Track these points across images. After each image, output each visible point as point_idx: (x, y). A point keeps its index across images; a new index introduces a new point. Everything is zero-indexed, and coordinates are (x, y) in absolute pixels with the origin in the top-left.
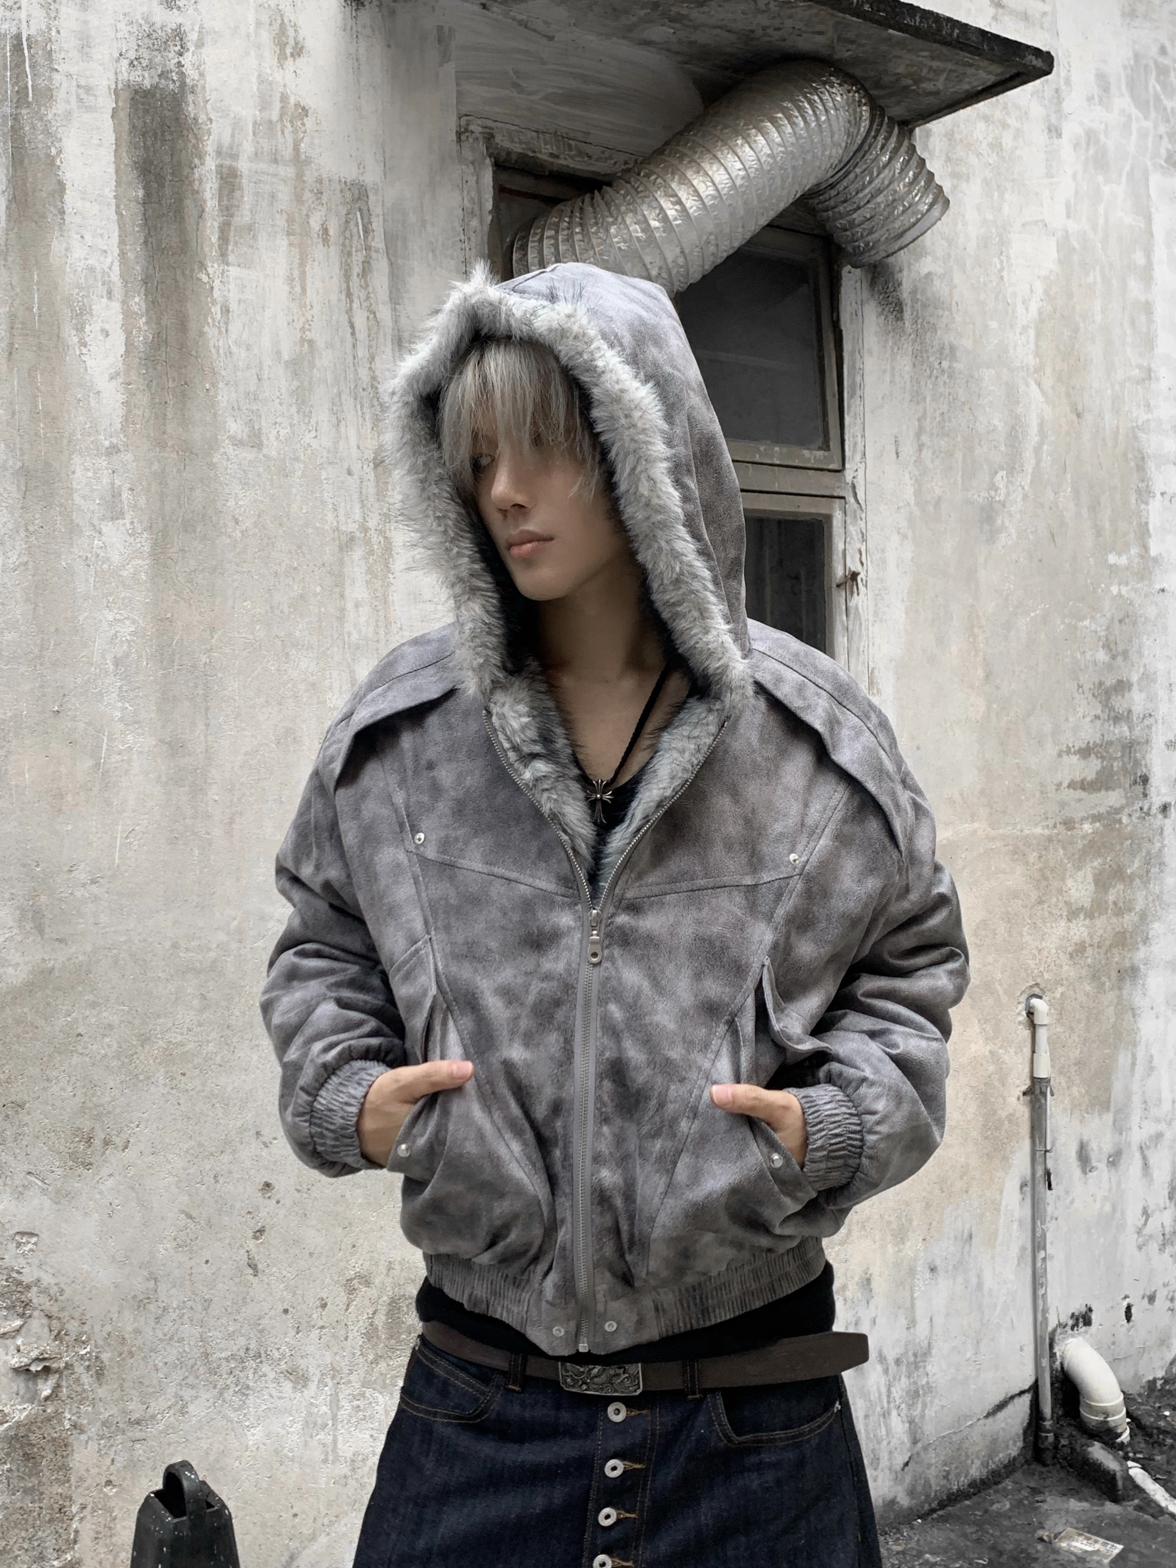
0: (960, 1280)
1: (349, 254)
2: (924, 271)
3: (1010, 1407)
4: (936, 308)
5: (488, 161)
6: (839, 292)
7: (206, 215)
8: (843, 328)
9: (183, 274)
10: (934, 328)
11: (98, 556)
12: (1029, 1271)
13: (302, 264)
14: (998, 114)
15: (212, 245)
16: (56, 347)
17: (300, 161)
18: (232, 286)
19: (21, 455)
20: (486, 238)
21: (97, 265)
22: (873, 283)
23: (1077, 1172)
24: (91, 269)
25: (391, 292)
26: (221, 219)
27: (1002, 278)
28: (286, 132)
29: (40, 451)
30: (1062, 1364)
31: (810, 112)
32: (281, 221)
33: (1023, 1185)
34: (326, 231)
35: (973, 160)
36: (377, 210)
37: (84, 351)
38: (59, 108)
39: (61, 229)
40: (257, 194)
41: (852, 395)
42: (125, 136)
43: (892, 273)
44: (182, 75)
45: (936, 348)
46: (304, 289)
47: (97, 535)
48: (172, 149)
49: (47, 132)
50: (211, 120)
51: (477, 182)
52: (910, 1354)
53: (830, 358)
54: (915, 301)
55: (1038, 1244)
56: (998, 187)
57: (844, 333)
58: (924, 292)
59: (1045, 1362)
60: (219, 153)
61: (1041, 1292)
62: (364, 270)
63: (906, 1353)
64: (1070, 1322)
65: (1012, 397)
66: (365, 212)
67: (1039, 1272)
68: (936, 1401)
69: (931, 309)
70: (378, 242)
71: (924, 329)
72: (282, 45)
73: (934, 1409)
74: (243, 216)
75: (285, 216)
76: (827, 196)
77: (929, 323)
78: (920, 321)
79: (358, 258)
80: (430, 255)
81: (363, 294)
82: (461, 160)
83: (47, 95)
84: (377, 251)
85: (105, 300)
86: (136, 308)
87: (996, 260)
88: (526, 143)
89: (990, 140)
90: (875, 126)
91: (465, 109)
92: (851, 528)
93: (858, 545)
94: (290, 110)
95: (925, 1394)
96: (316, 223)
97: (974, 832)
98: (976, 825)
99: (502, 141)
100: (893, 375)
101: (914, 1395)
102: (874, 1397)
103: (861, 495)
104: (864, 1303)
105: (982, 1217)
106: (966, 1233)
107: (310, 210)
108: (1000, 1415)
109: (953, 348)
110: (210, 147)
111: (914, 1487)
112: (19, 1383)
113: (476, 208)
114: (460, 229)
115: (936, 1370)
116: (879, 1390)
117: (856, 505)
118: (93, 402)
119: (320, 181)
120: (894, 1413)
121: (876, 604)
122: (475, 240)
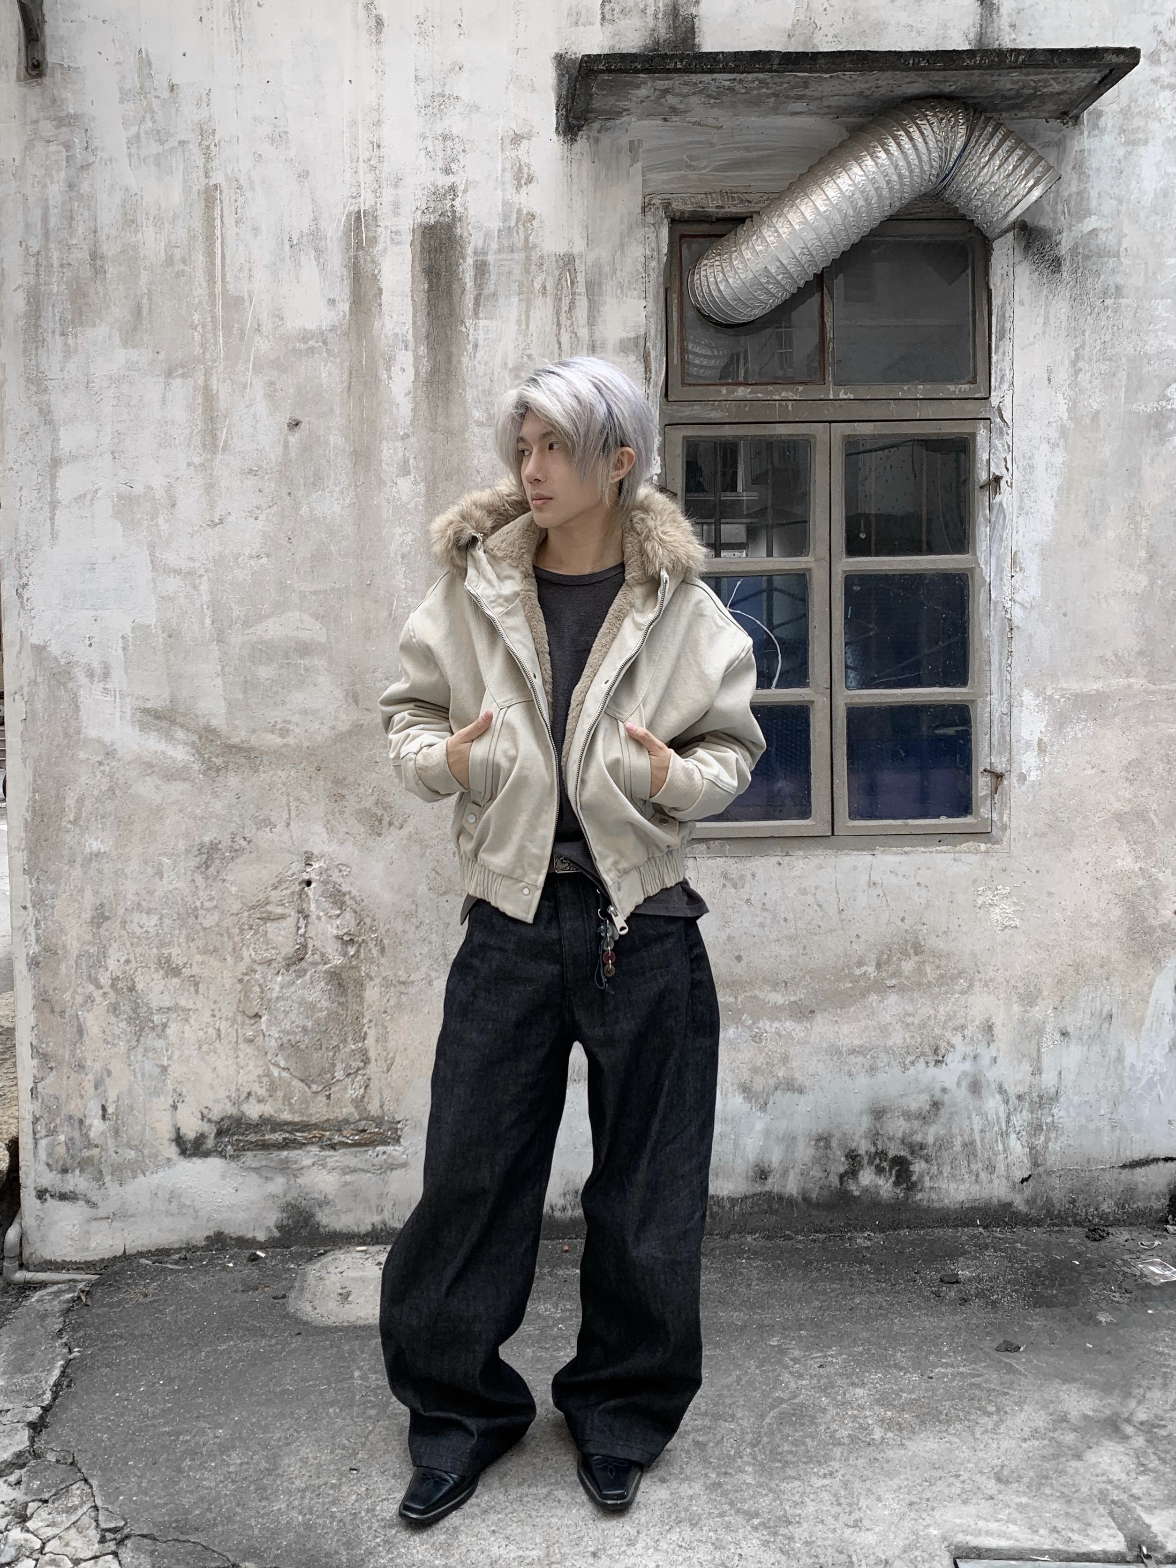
0: (1096, 1049)
1: (560, 299)
3: (1153, 1167)
4: (1100, 257)
5: (666, 221)
6: (990, 260)
7: (466, 292)
8: (992, 287)
9: (451, 329)
10: (1097, 273)
11: (395, 497)
13: (527, 311)
15: (469, 310)
17: (528, 247)
18: (481, 332)
19: (354, 443)
20: (661, 273)
21: (401, 331)
22: (1027, 248)
24: (396, 335)
25: (588, 319)
26: (476, 292)
28: (520, 231)
29: (364, 441)
32: (515, 287)
34: (544, 288)
36: (581, 268)
37: (390, 382)
38: (380, 247)
39: (380, 315)
40: (499, 273)
41: (1002, 337)
42: (418, 255)
43: (1049, 237)
44: (454, 212)
45: (1099, 289)
46: (527, 326)
47: (394, 485)
48: (446, 256)
49: (373, 262)
50: (470, 234)
51: (657, 236)
52: (1035, 1094)
54: (1076, 255)
57: (993, 291)
58: (1087, 246)
60: (475, 253)
62: (570, 308)
63: (1030, 1093)
66: (573, 271)
68: (1062, 1139)
69: (1094, 258)
70: (581, 288)
71: (1085, 276)
72: (518, 179)
73: (1059, 1143)
74: (490, 288)
77: (1091, 270)
78: (1080, 270)
79: (566, 302)
80: (619, 291)
81: (569, 322)
82: (644, 224)
83: (373, 241)
84: (580, 294)
85: (403, 352)
86: (421, 353)
88: (696, 203)
91: (648, 191)
92: (997, 442)
93: (1004, 455)
94: (523, 217)
95: (1049, 1130)
96: (537, 285)
97: (1129, 686)
98: (1132, 680)
99: (677, 206)
100: (1047, 318)
101: (1037, 1128)
102: (991, 1116)
103: (1007, 416)
104: (985, 1043)
105: (1124, 1003)
106: (1104, 1014)
107: (534, 277)
108: (1138, 1170)
109: (1118, 288)
110: (470, 250)
111: (1034, 1200)
112: (338, 945)
113: (655, 253)
114: (642, 270)
115: (1062, 1113)
116: (997, 1114)
117: (1002, 424)
118: (394, 410)
119: (542, 257)
120: (1013, 1136)
121: (1022, 501)
122: (653, 275)
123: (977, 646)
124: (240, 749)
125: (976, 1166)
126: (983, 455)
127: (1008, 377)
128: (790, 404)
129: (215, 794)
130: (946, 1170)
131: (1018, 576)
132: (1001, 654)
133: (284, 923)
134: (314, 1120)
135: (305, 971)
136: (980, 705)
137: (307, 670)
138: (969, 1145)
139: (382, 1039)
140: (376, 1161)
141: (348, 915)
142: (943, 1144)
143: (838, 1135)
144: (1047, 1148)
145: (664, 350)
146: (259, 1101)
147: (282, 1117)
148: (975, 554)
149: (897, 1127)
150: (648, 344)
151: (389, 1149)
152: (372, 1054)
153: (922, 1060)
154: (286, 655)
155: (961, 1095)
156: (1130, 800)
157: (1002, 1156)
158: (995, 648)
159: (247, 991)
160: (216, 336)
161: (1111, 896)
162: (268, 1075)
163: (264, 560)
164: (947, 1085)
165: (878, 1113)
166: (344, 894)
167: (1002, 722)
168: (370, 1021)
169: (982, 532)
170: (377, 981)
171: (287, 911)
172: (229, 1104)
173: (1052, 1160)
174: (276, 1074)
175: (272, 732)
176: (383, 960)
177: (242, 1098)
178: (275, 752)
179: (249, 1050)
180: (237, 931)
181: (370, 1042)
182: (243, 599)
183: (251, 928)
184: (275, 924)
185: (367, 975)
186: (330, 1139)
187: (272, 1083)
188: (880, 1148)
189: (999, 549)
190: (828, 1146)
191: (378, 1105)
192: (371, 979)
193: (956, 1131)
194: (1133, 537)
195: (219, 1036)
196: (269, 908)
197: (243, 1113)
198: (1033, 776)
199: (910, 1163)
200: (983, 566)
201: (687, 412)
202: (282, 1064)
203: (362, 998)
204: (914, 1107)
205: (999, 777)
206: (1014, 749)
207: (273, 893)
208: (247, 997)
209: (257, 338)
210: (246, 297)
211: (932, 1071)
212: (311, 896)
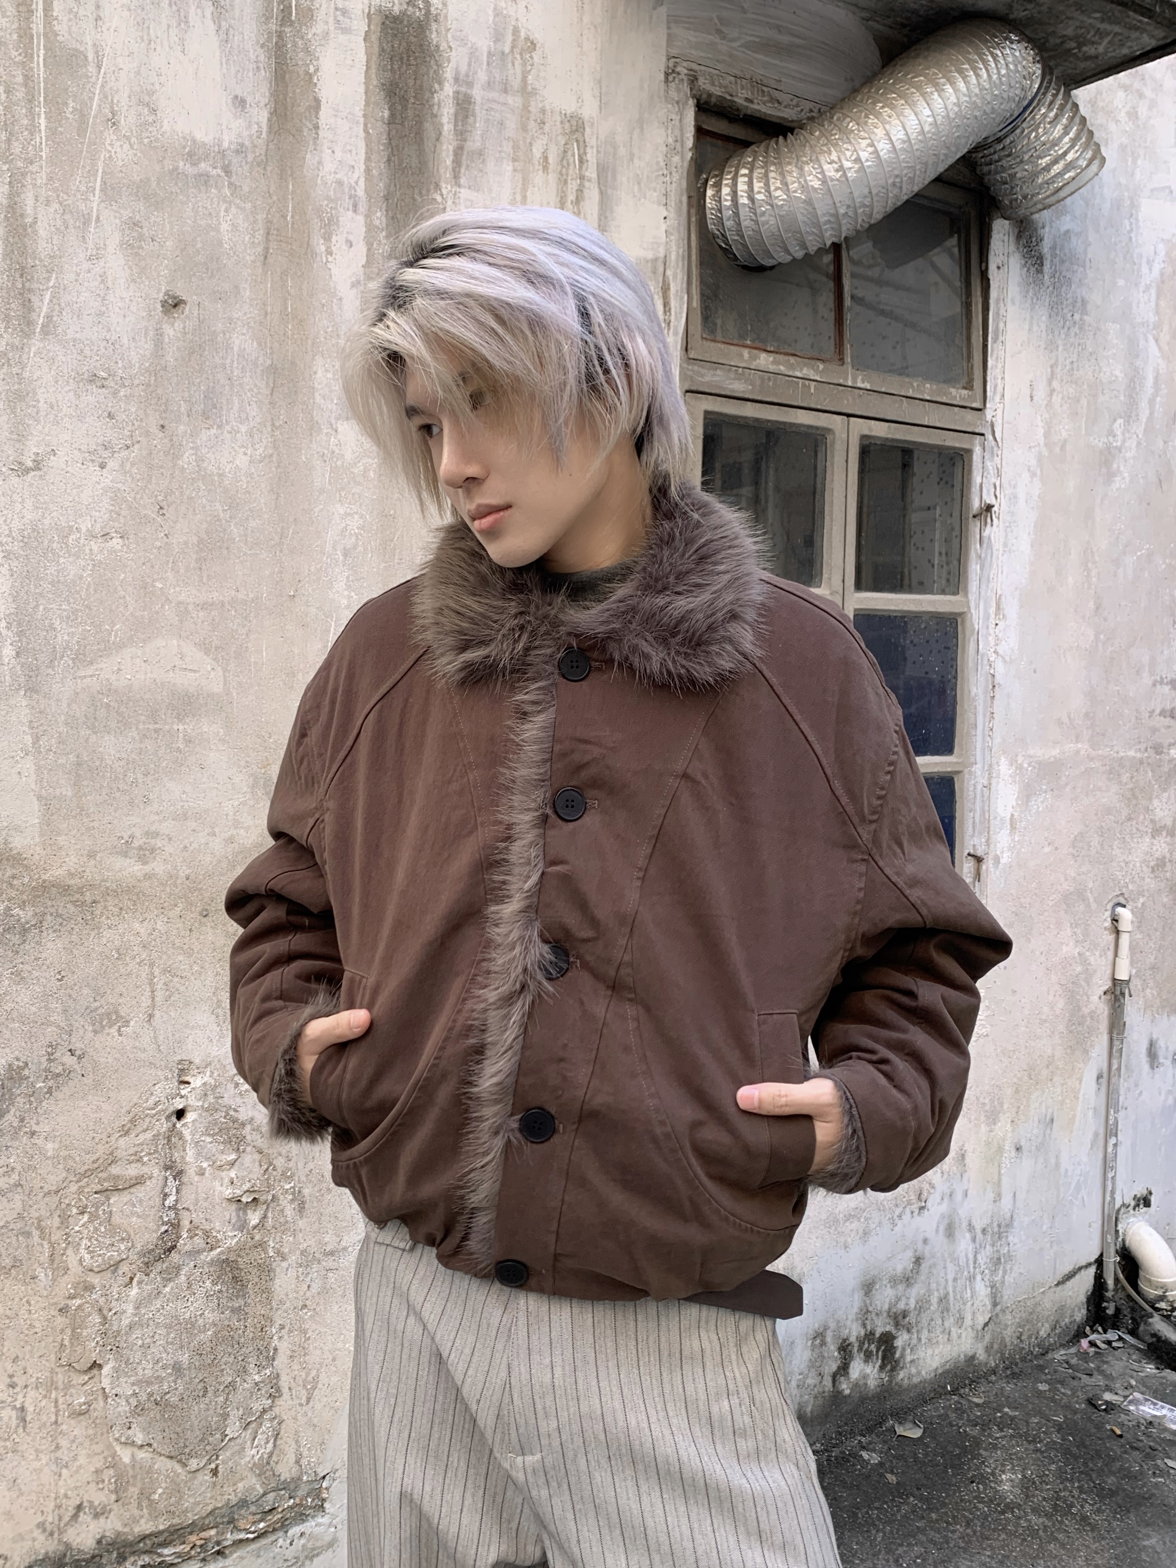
0: (1041, 1160)
1: (566, 182)
2: (1063, 229)
3: (1077, 1277)
4: (1072, 264)
5: (691, 102)
6: (989, 243)
7: (442, 139)
8: (991, 277)
9: (420, 193)
10: (1069, 282)
11: (333, 452)
12: (1101, 1155)
13: (524, 189)
14: (1137, 85)
15: (446, 168)
16: (306, 254)
17: (526, 92)
19: (271, 354)
20: (685, 174)
21: (345, 179)
22: (1019, 237)
23: (1146, 1067)
24: (340, 183)
25: (600, 220)
26: (456, 143)
27: (1131, 239)
28: (516, 63)
29: (287, 351)
30: (1124, 1241)
31: (993, 65)
32: (508, 147)
33: (1099, 1077)
34: (546, 158)
35: (1112, 127)
36: (592, 141)
37: (330, 259)
38: (318, 28)
39: (315, 144)
40: (487, 121)
41: (995, 341)
42: (374, 58)
43: (1036, 229)
45: (1070, 301)
47: (333, 433)
48: (415, 73)
49: (306, 50)
50: (450, 47)
51: (681, 120)
52: (995, 1225)
53: (976, 304)
54: (1054, 255)
55: (1111, 1131)
56: (1133, 153)
57: (991, 282)
58: (1062, 248)
59: (1110, 1238)
60: (456, 79)
61: (1110, 1175)
62: (577, 198)
63: (992, 1223)
64: (1133, 1203)
65: (1133, 351)
66: (581, 143)
67: (1110, 1155)
68: (1015, 1268)
69: (1067, 264)
70: (591, 172)
71: (1060, 282)
73: (1013, 1275)
74: (475, 141)
75: (511, 143)
76: (992, 150)
77: (1065, 277)
78: (1057, 275)
79: (573, 186)
80: (636, 187)
82: (667, 99)
83: (308, 15)
84: (590, 181)
85: (350, 213)
86: (377, 222)
87: (1126, 222)
88: (725, 87)
89: (1127, 108)
90: (1045, 84)
91: (674, 52)
92: (988, 464)
93: (993, 480)
94: (521, 43)
95: (1006, 1262)
96: (537, 151)
97: (1078, 752)
98: (1079, 745)
99: (704, 83)
100: (1031, 324)
101: (997, 1262)
102: (962, 1262)
103: (998, 435)
104: (959, 1176)
105: (1062, 1103)
106: (1048, 1117)
107: (533, 138)
108: (1069, 1284)
109: (1084, 302)
110: (448, 74)
111: (992, 1344)
112: (231, 1211)
113: (678, 145)
114: (662, 164)
115: (1016, 1240)
116: (966, 1256)
117: (993, 443)
118: (335, 307)
119: (543, 111)
120: (979, 1277)
121: (1006, 536)
122: (676, 177)
123: (966, 707)
124: (66, 890)
125: (950, 1322)
126: (977, 478)
127: (1000, 388)
128: (813, 384)
129: (19, 977)
130: (924, 1335)
131: (1002, 624)
132: (984, 715)
133: (140, 1192)
134: (190, 1518)
135: (178, 1269)
136: (967, 776)
137: (188, 741)
138: (943, 1300)
139: (299, 1352)
140: (290, 1553)
141: (250, 1159)
142: (922, 1306)
143: (832, 1325)
144: (1003, 1282)
145: (685, 285)
146: (96, 1516)
147: (137, 1530)
148: (966, 594)
149: (884, 1297)
150: (669, 273)
151: (308, 1526)
152: (285, 1382)
153: (908, 1211)
154: (153, 716)
155: (939, 1242)
156: (1074, 879)
157: (969, 1304)
158: (980, 709)
159: (75, 1328)
160: (32, 115)
161: (1057, 987)
162: (114, 1464)
163: (116, 543)
164: (927, 1235)
165: (868, 1287)
166: (243, 1125)
167: (983, 796)
168: (282, 1327)
169: (974, 569)
170: (293, 1259)
171: (145, 1170)
172: (42, 1538)
173: (1008, 1296)
174: (127, 1460)
175: (125, 855)
176: (301, 1223)
177: (66, 1518)
178: (129, 890)
179: (77, 1429)
180: (56, 1221)
181: (281, 1361)
182: (75, 612)
183: (82, 1213)
184: (125, 1197)
185: (279, 1253)
186: (218, 1543)
187: (119, 1477)
188: (869, 1328)
189: (986, 592)
190: (823, 1343)
191: (292, 1459)
192: (284, 1259)
193: (934, 1286)
194: (1086, 586)
195: (24, 1420)
196: (115, 1170)
197: (68, 1546)
198: (1005, 859)
199: (894, 1338)
200: (973, 611)
201: (710, 378)
202: (139, 1438)
203: (267, 1292)
204: (899, 1269)
205: (979, 860)
206: (992, 828)
207: (122, 1142)
208: (75, 1337)
209: (110, 136)
210: (91, 56)
211: (917, 1220)
212: (188, 1138)
